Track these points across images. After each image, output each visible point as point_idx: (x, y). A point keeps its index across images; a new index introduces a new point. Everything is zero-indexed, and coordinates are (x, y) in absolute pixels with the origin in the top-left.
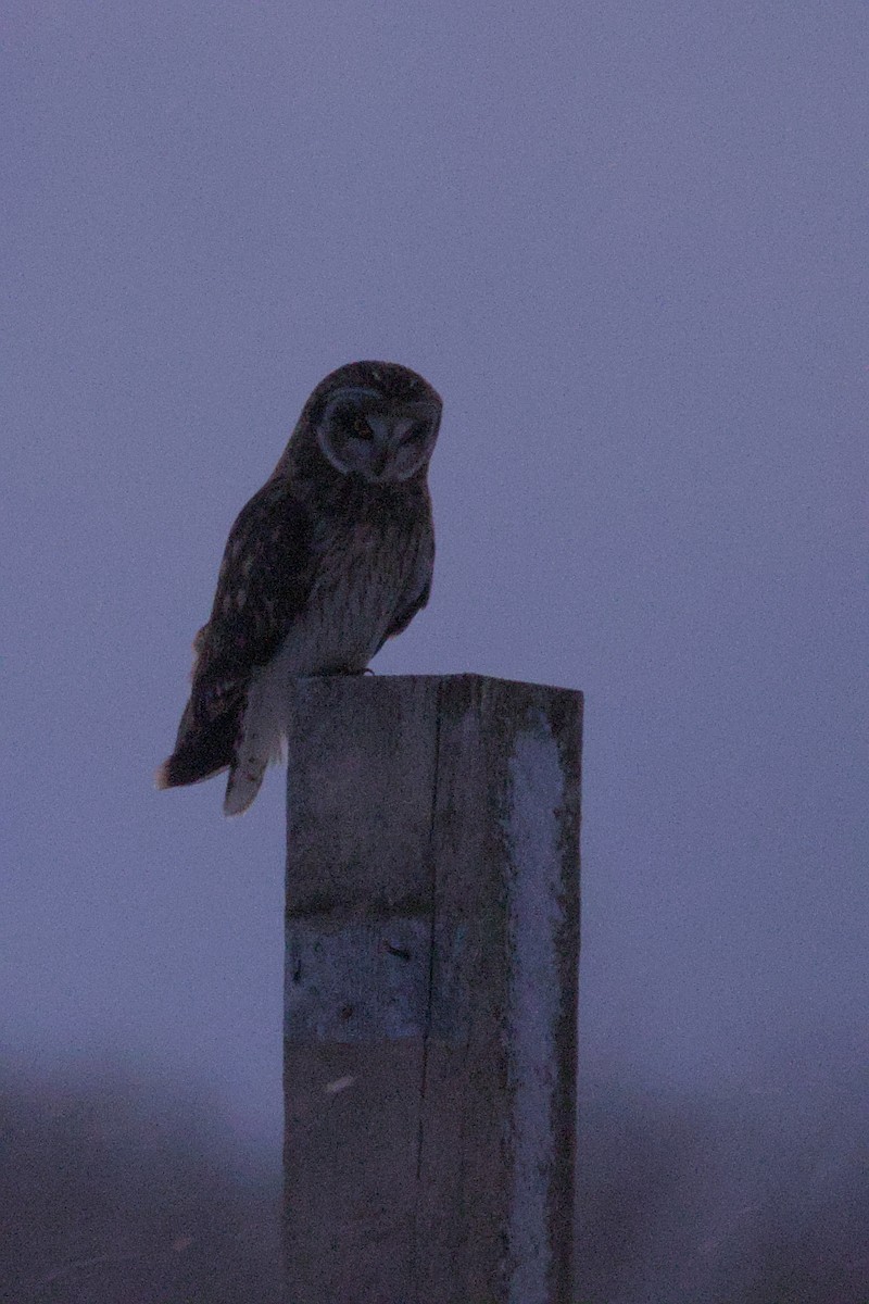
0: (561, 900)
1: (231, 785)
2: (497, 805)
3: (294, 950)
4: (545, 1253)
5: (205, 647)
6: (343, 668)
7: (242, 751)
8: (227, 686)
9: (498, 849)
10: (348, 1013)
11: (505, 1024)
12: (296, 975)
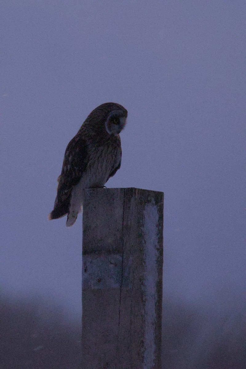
0: (158, 249)
1: (68, 218)
2: (140, 224)
3: (85, 263)
4: (154, 346)
5: (60, 181)
6: (98, 186)
7: (71, 209)
8: (66, 191)
9: (141, 236)
10: (99, 281)
11: (142, 284)
12: (85, 270)
